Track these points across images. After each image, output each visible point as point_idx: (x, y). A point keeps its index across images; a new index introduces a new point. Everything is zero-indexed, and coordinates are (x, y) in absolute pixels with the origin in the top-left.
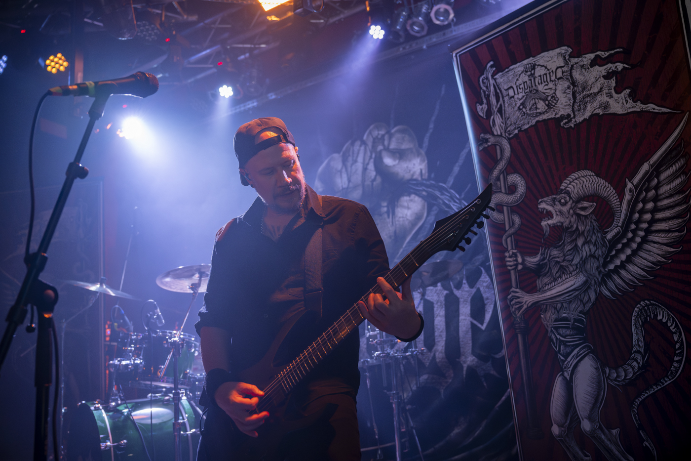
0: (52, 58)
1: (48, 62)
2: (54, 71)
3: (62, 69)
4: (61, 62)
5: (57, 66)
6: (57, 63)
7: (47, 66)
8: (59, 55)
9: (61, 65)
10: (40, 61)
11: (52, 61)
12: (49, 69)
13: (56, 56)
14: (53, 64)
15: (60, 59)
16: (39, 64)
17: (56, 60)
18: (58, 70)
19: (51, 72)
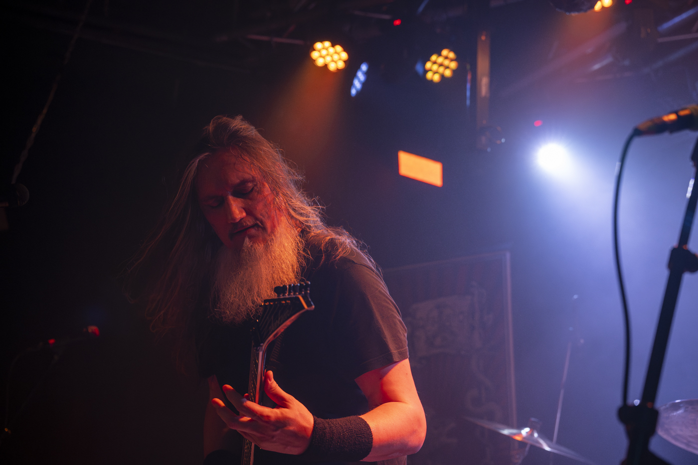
0: (434, 58)
1: (428, 65)
2: (436, 78)
3: (448, 73)
4: (446, 62)
5: (441, 70)
6: (441, 65)
7: (426, 71)
8: (445, 52)
9: (447, 67)
10: (419, 68)
11: (435, 63)
12: (429, 75)
13: (440, 55)
14: (435, 67)
15: (446, 58)
16: (416, 73)
17: (440, 60)
18: (443, 76)
19: (431, 81)
